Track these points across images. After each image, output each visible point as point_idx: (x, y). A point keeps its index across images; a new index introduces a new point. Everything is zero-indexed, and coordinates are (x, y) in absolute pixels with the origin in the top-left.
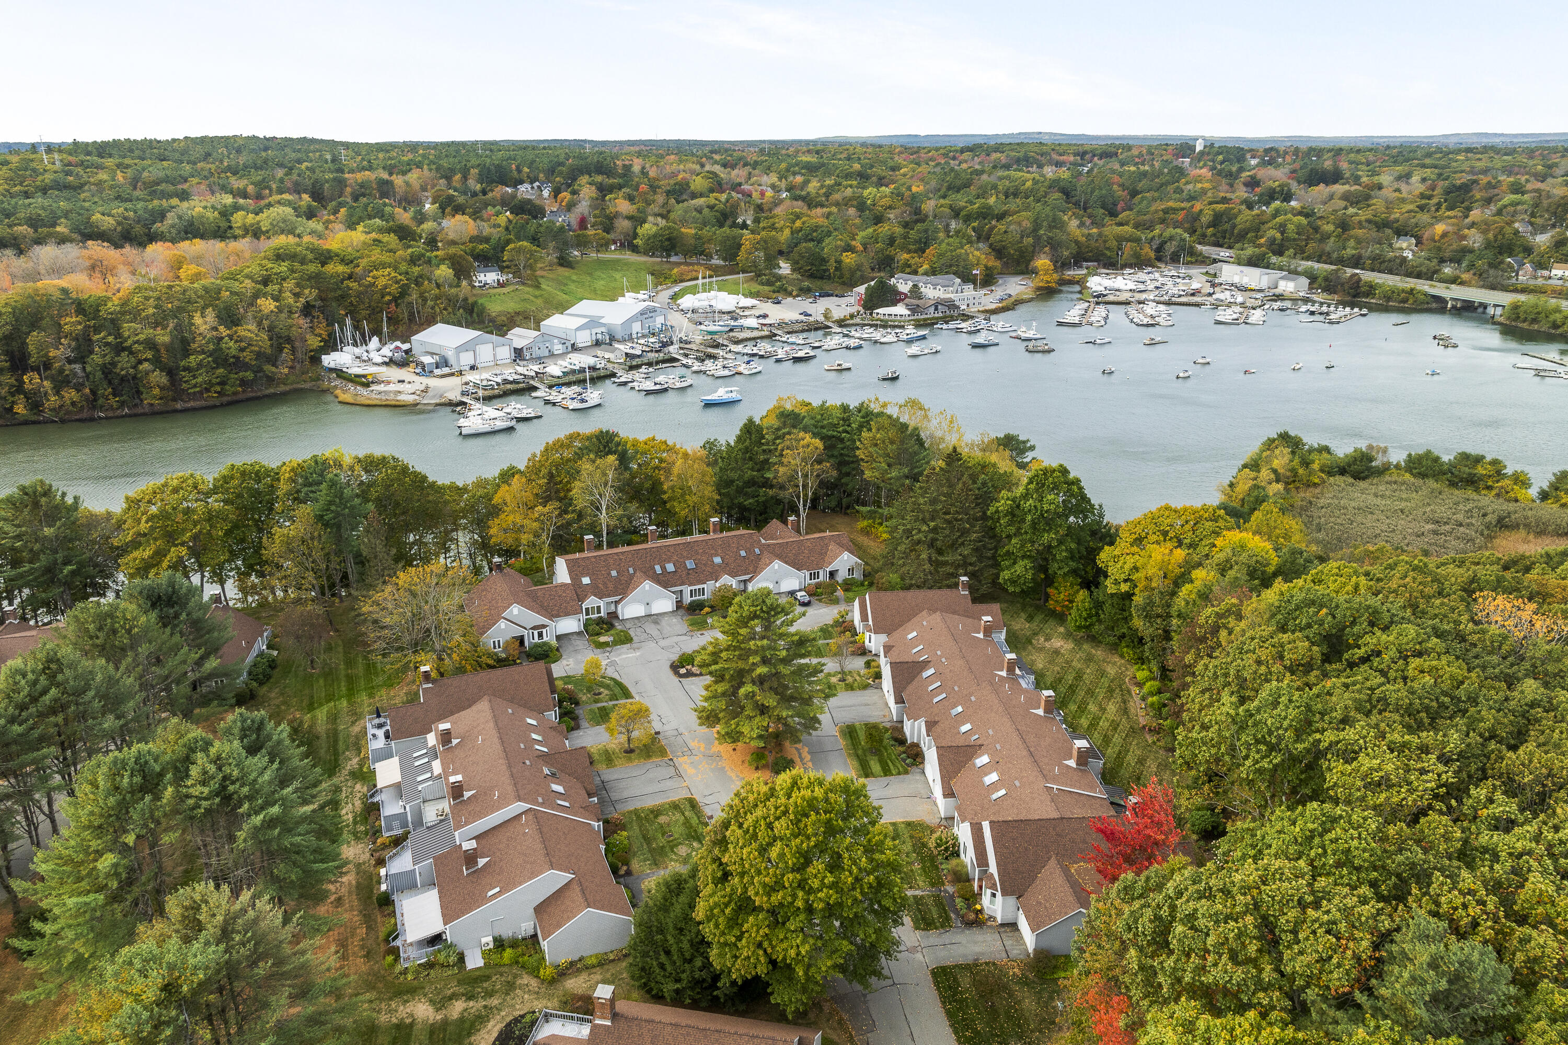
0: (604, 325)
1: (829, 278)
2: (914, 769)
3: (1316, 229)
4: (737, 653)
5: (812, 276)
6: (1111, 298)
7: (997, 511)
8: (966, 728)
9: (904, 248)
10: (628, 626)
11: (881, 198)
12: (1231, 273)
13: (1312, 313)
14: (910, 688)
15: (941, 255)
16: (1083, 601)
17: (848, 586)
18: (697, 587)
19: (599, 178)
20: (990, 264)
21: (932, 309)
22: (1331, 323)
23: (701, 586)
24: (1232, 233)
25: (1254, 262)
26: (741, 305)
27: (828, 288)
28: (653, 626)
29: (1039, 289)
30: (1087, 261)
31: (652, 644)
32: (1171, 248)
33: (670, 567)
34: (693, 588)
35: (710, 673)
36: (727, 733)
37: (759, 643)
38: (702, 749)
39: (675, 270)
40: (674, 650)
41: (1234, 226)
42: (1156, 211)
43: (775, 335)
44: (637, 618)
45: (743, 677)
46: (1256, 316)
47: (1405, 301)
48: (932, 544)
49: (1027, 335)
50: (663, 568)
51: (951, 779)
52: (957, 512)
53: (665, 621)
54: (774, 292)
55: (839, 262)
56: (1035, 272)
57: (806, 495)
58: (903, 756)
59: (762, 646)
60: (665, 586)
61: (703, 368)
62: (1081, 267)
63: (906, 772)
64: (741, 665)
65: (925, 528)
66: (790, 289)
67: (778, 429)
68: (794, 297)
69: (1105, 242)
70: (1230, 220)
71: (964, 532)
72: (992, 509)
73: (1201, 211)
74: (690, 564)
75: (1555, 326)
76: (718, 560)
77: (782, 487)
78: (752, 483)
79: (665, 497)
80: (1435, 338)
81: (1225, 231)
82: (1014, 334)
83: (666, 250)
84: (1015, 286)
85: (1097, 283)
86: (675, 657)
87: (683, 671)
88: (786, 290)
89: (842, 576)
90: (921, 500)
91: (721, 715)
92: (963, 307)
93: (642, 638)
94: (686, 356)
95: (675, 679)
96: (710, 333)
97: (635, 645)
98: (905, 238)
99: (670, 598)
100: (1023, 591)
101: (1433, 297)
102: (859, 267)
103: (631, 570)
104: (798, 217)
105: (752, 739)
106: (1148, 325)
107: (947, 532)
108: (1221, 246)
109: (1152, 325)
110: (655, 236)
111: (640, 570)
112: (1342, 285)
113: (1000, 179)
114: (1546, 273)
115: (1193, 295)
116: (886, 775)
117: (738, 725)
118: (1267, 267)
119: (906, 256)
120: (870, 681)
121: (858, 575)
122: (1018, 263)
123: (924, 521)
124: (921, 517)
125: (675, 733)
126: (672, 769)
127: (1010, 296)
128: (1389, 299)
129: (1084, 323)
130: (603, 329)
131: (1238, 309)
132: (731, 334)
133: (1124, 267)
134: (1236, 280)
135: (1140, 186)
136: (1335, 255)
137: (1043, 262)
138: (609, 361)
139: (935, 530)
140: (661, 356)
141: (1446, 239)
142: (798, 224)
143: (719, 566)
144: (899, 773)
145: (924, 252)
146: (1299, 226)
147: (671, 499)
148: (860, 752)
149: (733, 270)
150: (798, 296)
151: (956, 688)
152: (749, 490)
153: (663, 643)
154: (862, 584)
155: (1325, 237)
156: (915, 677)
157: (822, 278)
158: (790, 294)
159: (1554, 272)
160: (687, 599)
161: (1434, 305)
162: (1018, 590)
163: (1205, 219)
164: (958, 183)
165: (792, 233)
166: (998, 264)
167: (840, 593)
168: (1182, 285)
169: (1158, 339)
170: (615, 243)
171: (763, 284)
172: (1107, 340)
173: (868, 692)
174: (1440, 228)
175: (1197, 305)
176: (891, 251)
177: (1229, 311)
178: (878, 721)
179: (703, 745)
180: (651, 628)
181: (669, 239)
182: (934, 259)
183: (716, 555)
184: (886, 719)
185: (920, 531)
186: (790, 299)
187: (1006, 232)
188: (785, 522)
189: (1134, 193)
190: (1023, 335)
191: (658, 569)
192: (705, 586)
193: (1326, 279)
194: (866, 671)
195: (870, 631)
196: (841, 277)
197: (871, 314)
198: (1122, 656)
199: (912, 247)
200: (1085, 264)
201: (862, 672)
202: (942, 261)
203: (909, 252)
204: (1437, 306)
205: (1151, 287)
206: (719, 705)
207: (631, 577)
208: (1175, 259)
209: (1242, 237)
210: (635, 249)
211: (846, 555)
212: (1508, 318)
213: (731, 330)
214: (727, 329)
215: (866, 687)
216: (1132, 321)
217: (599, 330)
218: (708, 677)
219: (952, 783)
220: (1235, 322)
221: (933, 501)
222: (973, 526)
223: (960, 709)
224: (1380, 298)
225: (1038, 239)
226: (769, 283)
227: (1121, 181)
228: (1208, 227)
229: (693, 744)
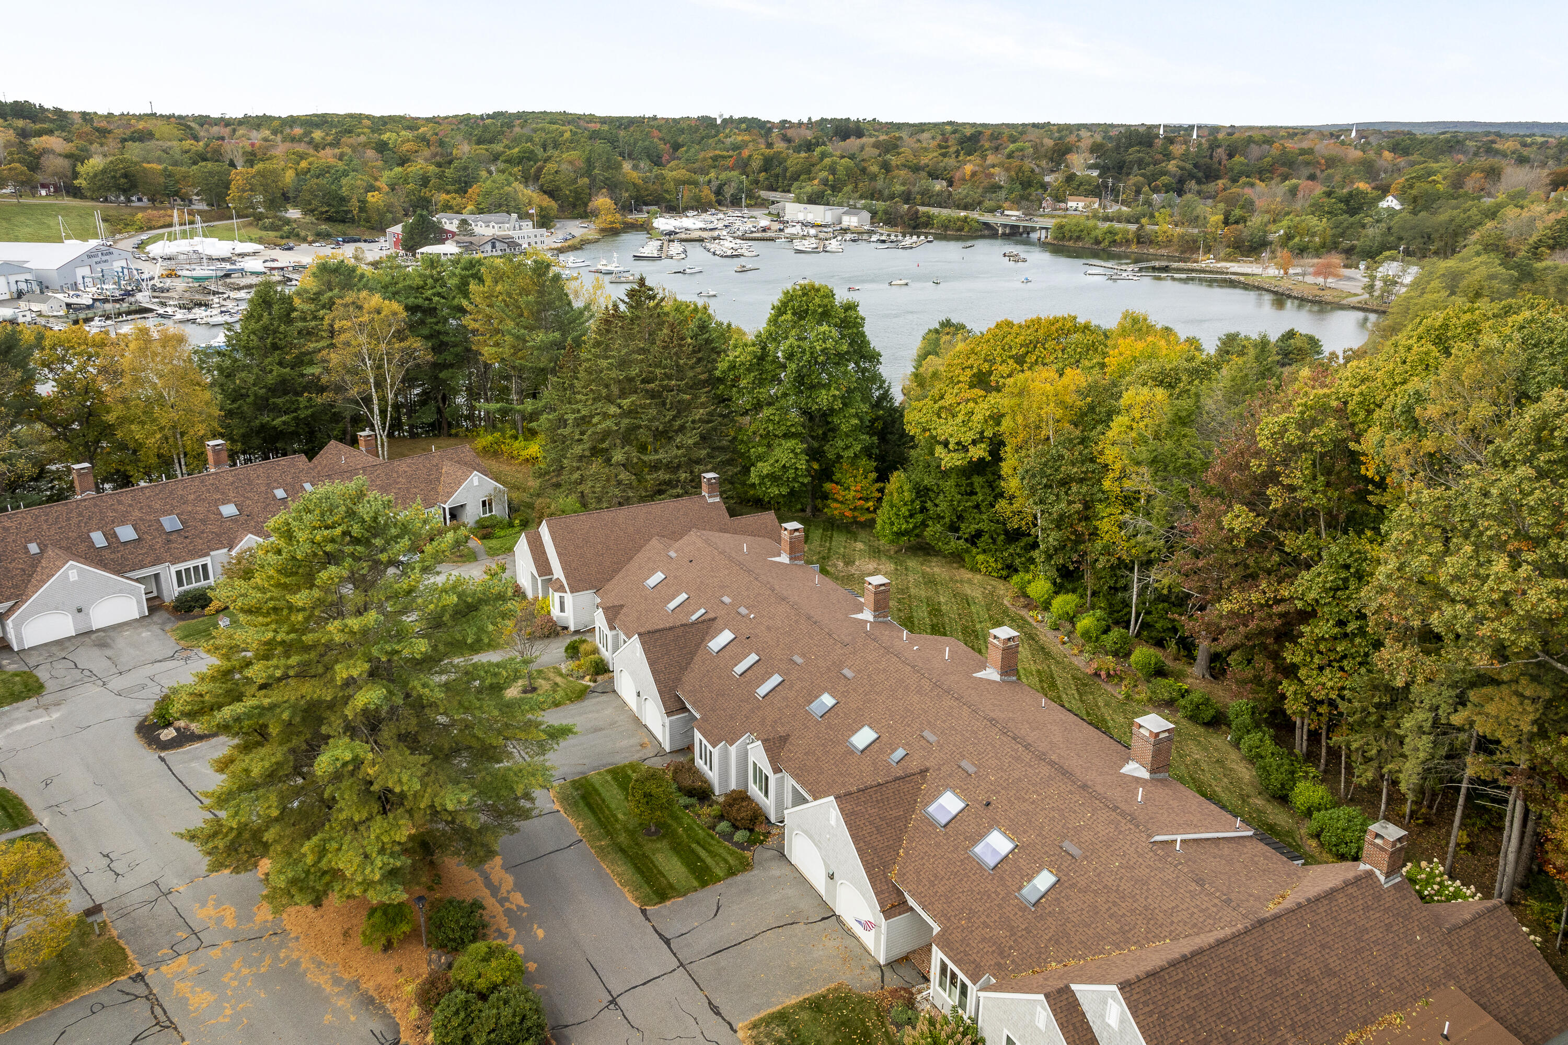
0: (30, 270)
1: (353, 221)
2: (759, 853)
3: (864, 171)
4: (294, 660)
5: (329, 219)
6: (683, 236)
7: (732, 367)
8: (863, 737)
9: (439, 189)
10: (32, 662)
11: (403, 142)
12: (795, 211)
13: (884, 241)
14: (691, 678)
15: (488, 193)
16: (901, 490)
17: (485, 530)
18: (190, 564)
19: (20, 123)
20: (545, 204)
21: (488, 247)
22: (904, 248)
23: (199, 562)
24: (785, 177)
25: (814, 199)
26: (238, 251)
27: (352, 232)
28: (96, 652)
29: (602, 230)
30: (646, 204)
31: (93, 690)
32: (729, 191)
33: (126, 533)
34: (182, 566)
35: (225, 728)
36: (293, 882)
37: (354, 623)
38: (230, 923)
39: (140, 215)
40: (144, 694)
41: (786, 169)
42: (705, 159)
43: (290, 280)
44: (59, 643)
45: (320, 721)
46: (833, 245)
47: (961, 229)
48: (628, 437)
49: (609, 268)
50: (111, 536)
51: (886, 866)
52: (669, 377)
53: (121, 641)
54: (282, 237)
55: (363, 202)
56: (595, 214)
57: (383, 399)
58: (723, 826)
59: (365, 632)
60: (119, 570)
61: (190, 316)
62: (641, 211)
63: (746, 866)
64: (310, 690)
65: (613, 410)
66: (303, 233)
67: (318, 294)
68: (310, 243)
69: (663, 184)
70: (781, 163)
71: (682, 409)
72: (722, 366)
73: (750, 156)
74: (170, 523)
75: (1098, 242)
76: (229, 510)
77: (340, 389)
78: (283, 387)
79: (111, 418)
80: (1005, 255)
81: (777, 176)
82: (593, 269)
83: (125, 191)
84: (577, 229)
85: (664, 223)
86: (145, 707)
87: (168, 734)
88: (298, 235)
89: (473, 514)
90: (604, 363)
91: (268, 836)
92: (525, 246)
93: (68, 681)
94: (164, 304)
95: (150, 757)
96: (197, 279)
97: (47, 699)
98: (440, 178)
99: (132, 592)
100: (792, 493)
101: (985, 224)
102: (389, 208)
103: (33, 548)
104: (302, 157)
105: (368, 884)
106: (732, 256)
107: (653, 412)
108: (775, 190)
109: (737, 256)
110: (104, 171)
111: (56, 544)
112: (902, 217)
113: (535, 130)
114: (1063, 205)
115: (764, 231)
116: (704, 884)
117: (322, 852)
118: (828, 204)
119: (448, 197)
120: (587, 681)
121: (499, 511)
122: (574, 206)
123: (609, 400)
124: (604, 392)
125: (152, 893)
126: (141, 1009)
127: (574, 237)
128: (946, 228)
129: (663, 256)
130: (28, 276)
131: (813, 240)
132: (228, 280)
133: (686, 209)
134: (801, 217)
135: (680, 140)
136: (886, 192)
137: (602, 201)
138: (40, 314)
139: (631, 413)
140: (125, 306)
141: (976, 178)
142: (304, 164)
143: (231, 518)
144: (731, 873)
145: (466, 192)
146: (847, 169)
147: (122, 421)
148: (623, 838)
149: (225, 215)
150: (314, 242)
151: (799, 660)
152: (279, 401)
153: (117, 683)
154: (511, 525)
155: (874, 177)
156: (693, 654)
157: (343, 221)
158: (304, 240)
159: (1070, 204)
160: (172, 590)
161: (986, 232)
162: (784, 491)
163: (756, 164)
164: (488, 136)
165: (297, 174)
166: (554, 205)
167: (475, 543)
168: (749, 226)
169: (749, 266)
170: (43, 186)
171: (265, 228)
172: (697, 269)
173: (590, 703)
174: (968, 168)
175: (772, 239)
176: (426, 192)
177: (806, 242)
178: (636, 757)
179: (229, 912)
180: (91, 659)
181: (125, 176)
182: (480, 199)
183: (227, 502)
184: (650, 751)
185: (605, 416)
186: (305, 246)
187: (556, 172)
188: (354, 442)
189: (676, 147)
190: (603, 268)
191: (98, 538)
192: (207, 560)
193: (886, 212)
194: (572, 664)
195: (561, 588)
196: (367, 220)
197: (414, 255)
198: (975, 570)
199: (449, 187)
200: (645, 208)
201: (564, 668)
202: (490, 200)
203: (448, 192)
204: (988, 232)
205: (720, 225)
206: (260, 808)
207: (35, 561)
208: (735, 202)
209: (796, 177)
210: (75, 192)
211: (476, 478)
212: (1056, 238)
213: (227, 276)
214: (221, 273)
215: (582, 694)
216: (714, 254)
217: (22, 277)
218: (222, 739)
219: (893, 876)
220: (815, 251)
221: (623, 364)
222: (696, 397)
223: (828, 700)
224: (938, 228)
225: (593, 179)
226: (274, 228)
227: (660, 135)
228: (760, 172)
229: (201, 915)
